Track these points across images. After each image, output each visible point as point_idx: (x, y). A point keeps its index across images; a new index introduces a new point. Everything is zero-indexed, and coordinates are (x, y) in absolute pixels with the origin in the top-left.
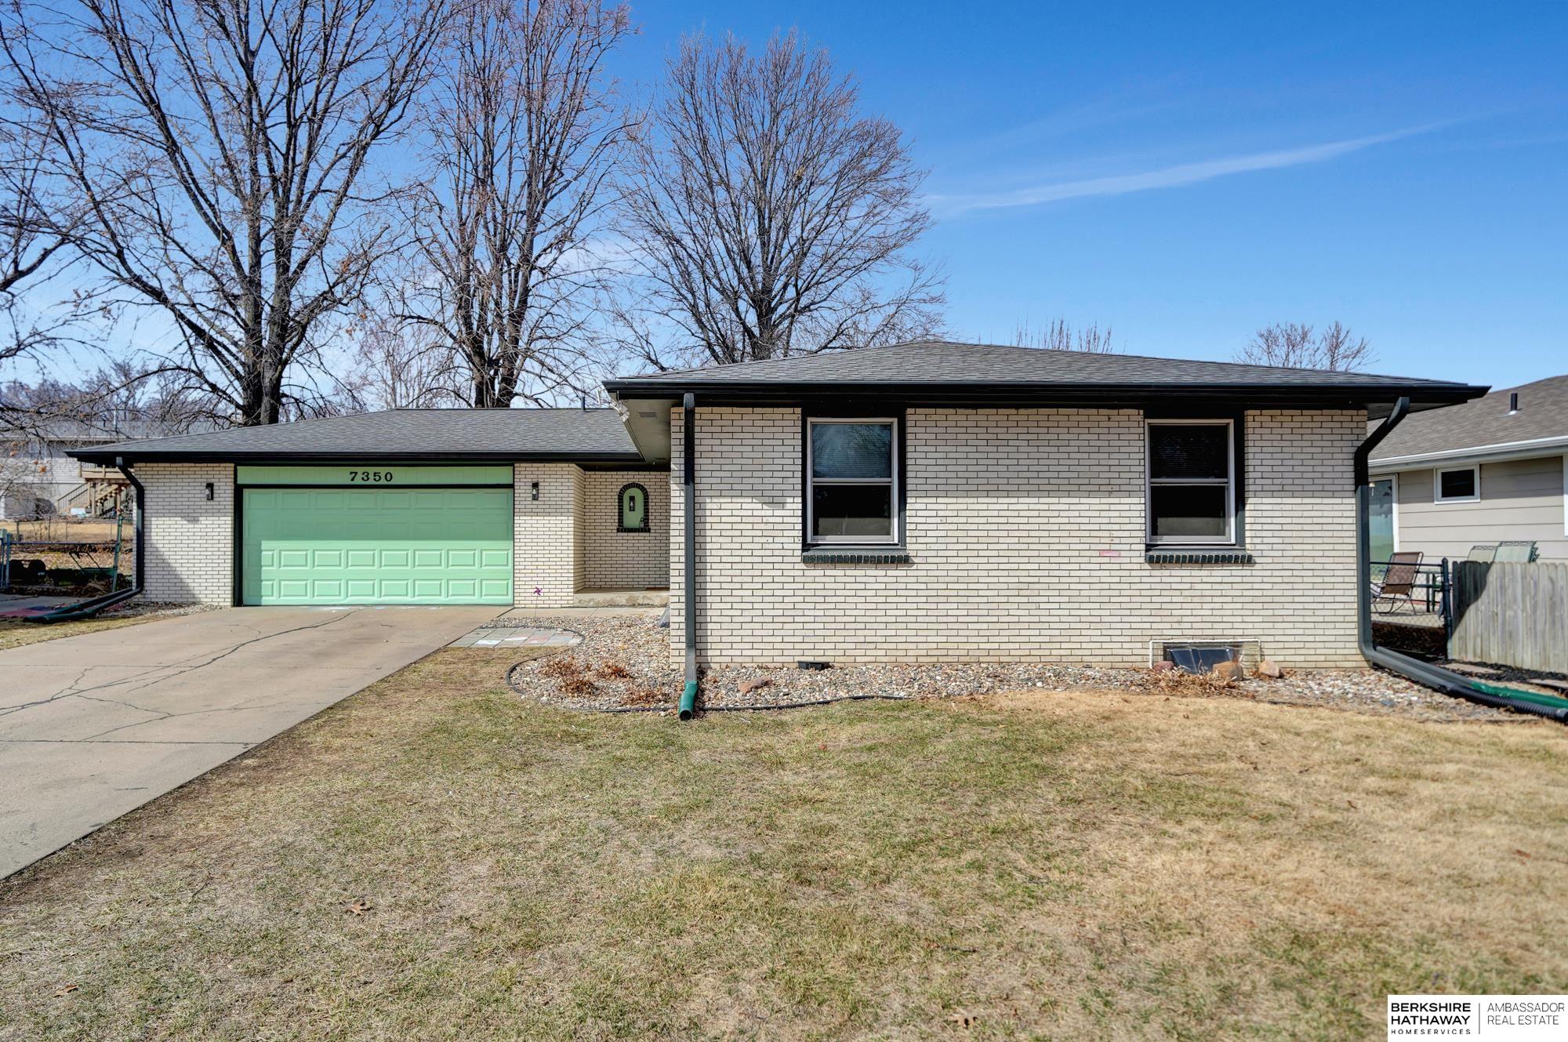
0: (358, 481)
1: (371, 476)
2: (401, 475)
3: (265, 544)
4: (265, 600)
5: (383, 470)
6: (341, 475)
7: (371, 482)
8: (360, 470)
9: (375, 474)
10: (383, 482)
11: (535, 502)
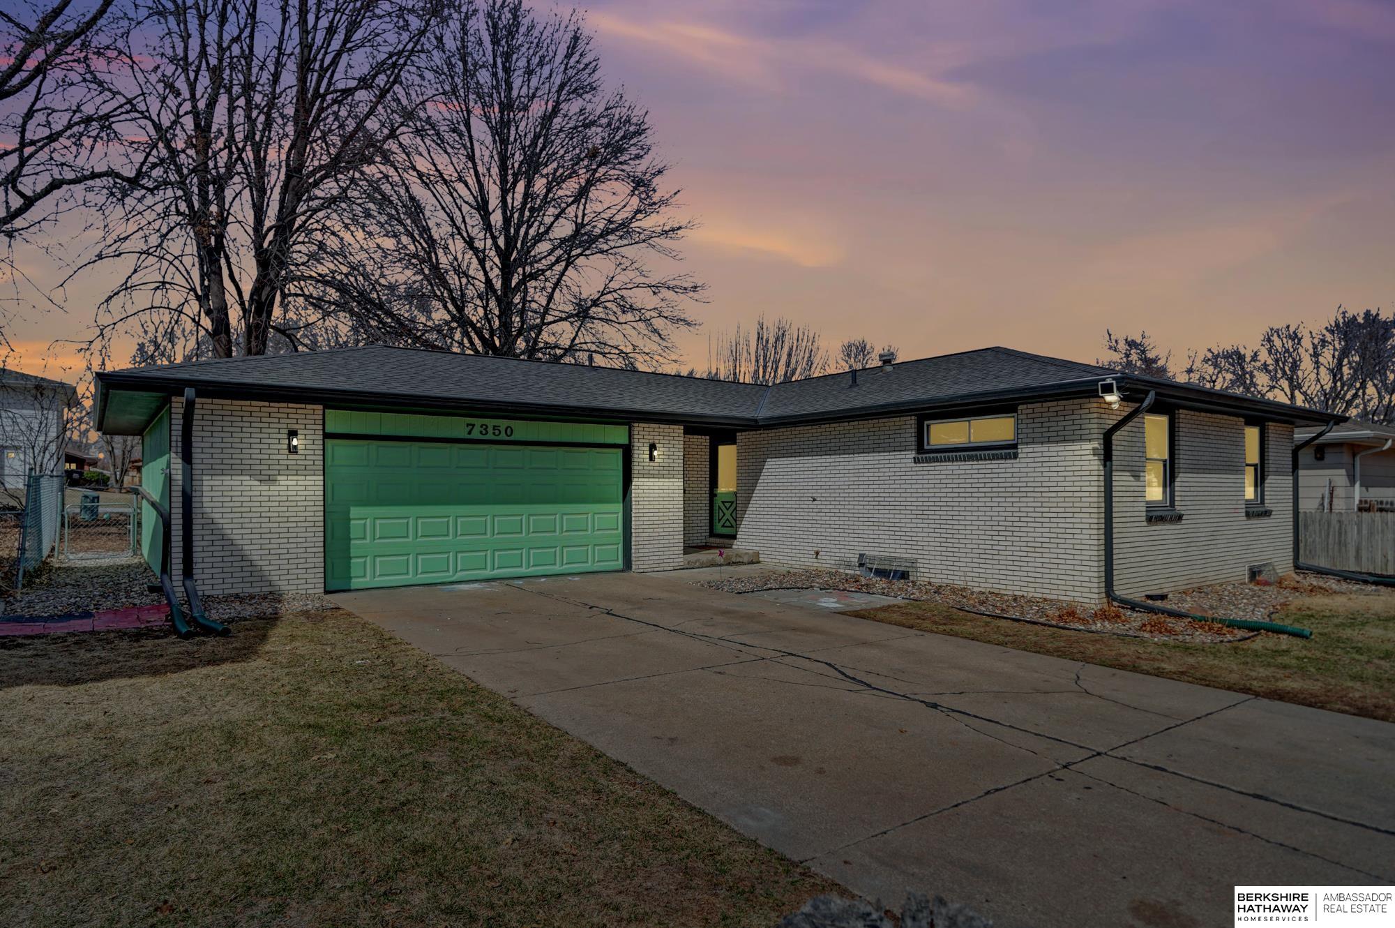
0: (476, 434)
1: (490, 430)
2: (523, 429)
3: (355, 511)
4: (356, 583)
5: (502, 424)
6: (456, 426)
7: (490, 436)
8: (478, 422)
9: (495, 427)
10: (503, 437)
11: (651, 464)
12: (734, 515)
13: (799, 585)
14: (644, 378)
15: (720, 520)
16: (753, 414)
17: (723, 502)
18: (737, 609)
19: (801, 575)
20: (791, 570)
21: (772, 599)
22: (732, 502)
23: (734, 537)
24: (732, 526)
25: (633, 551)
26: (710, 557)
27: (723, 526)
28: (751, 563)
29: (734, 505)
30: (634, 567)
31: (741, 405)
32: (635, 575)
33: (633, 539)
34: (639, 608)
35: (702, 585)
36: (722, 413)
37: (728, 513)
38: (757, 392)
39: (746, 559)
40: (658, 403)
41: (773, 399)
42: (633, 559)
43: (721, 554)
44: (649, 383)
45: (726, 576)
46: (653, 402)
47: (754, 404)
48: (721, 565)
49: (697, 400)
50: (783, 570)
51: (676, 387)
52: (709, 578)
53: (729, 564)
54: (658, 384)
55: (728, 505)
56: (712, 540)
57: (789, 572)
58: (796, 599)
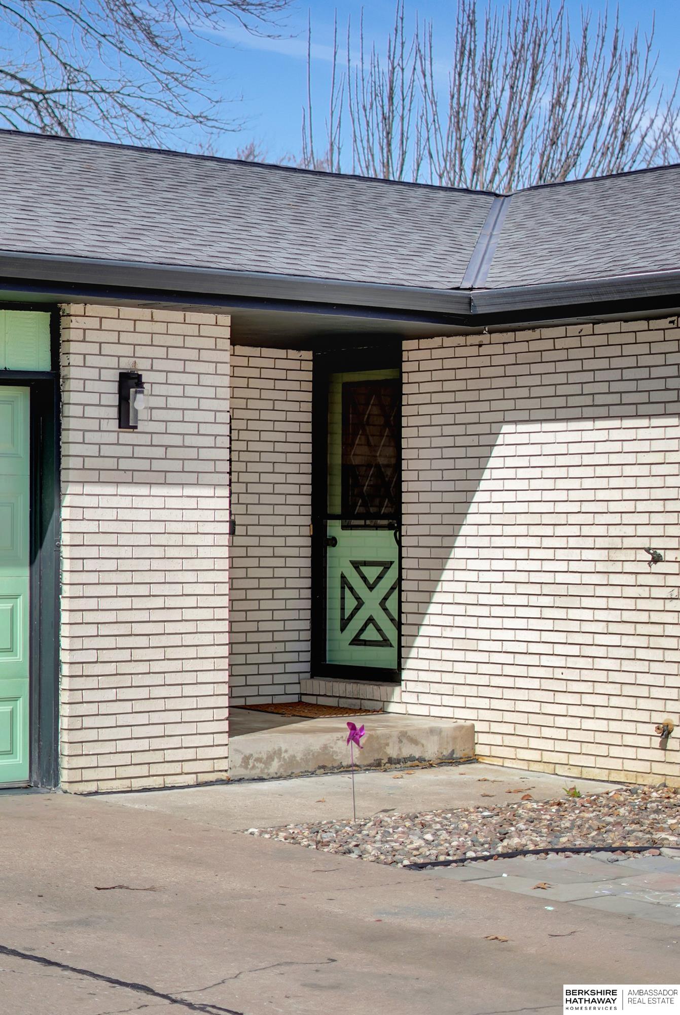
11: (127, 437)
12: (392, 604)
13: (613, 838)
14: (104, 161)
15: (345, 623)
16: (457, 281)
17: (356, 565)
18: (414, 924)
19: (613, 805)
20: (583, 787)
21: (525, 886)
22: (387, 566)
23: (392, 676)
24: (385, 642)
25: (64, 723)
26: (316, 742)
27: (356, 641)
28: (450, 761)
29: (392, 574)
30: (65, 775)
31: (418, 253)
32: (71, 802)
33: (65, 683)
34: (85, 923)
35: (293, 839)
36: (356, 276)
37: (372, 600)
38: (465, 214)
39: (431, 750)
40: (150, 240)
41: (518, 236)
42: (65, 749)
43: (355, 734)
44: (118, 176)
45: (368, 808)
46: (134, 235)
47: (458, 248)
48: (351, 769)
49: (277, 234)
50: (557, 786)
51: (208, 191)
52: (319, 815)
53: (377, 765)
54: (148, 182)
55: (372, 573)
56: (321, 685)
57: (574, 793)
58: (605, 889)
